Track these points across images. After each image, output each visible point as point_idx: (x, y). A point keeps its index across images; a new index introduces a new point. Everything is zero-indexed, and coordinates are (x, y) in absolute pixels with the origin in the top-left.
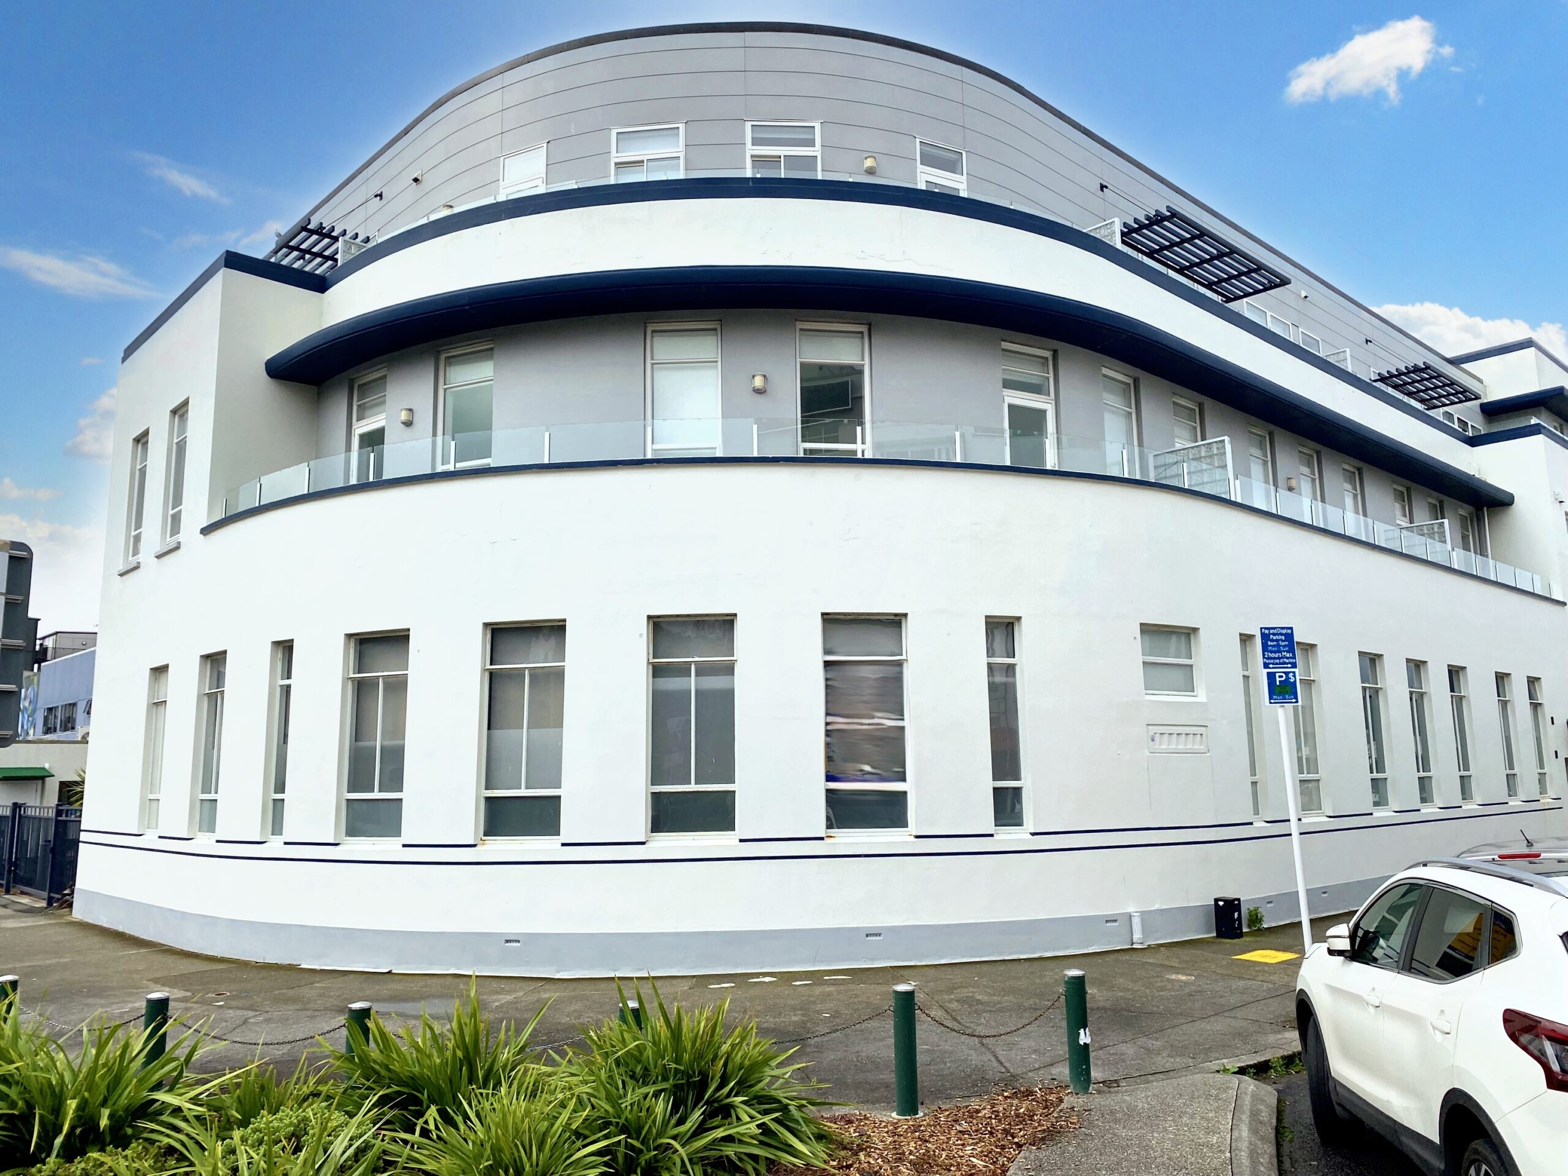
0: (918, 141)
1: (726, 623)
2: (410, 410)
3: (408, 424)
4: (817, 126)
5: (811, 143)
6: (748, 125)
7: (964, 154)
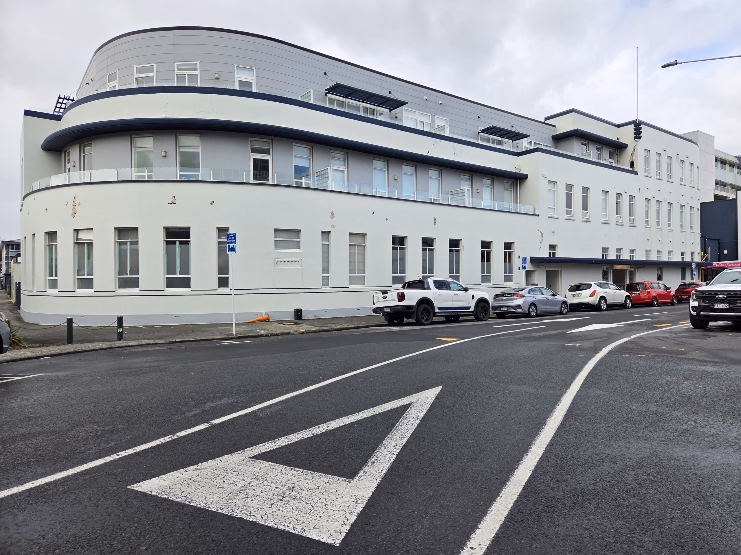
0: (236, 66)
1: (136, 229)
2: (74, 162)
3: (74, 166)
4: (198, 63)
5: (196, 69)
6: (176, 64)
7: (255, 69)
